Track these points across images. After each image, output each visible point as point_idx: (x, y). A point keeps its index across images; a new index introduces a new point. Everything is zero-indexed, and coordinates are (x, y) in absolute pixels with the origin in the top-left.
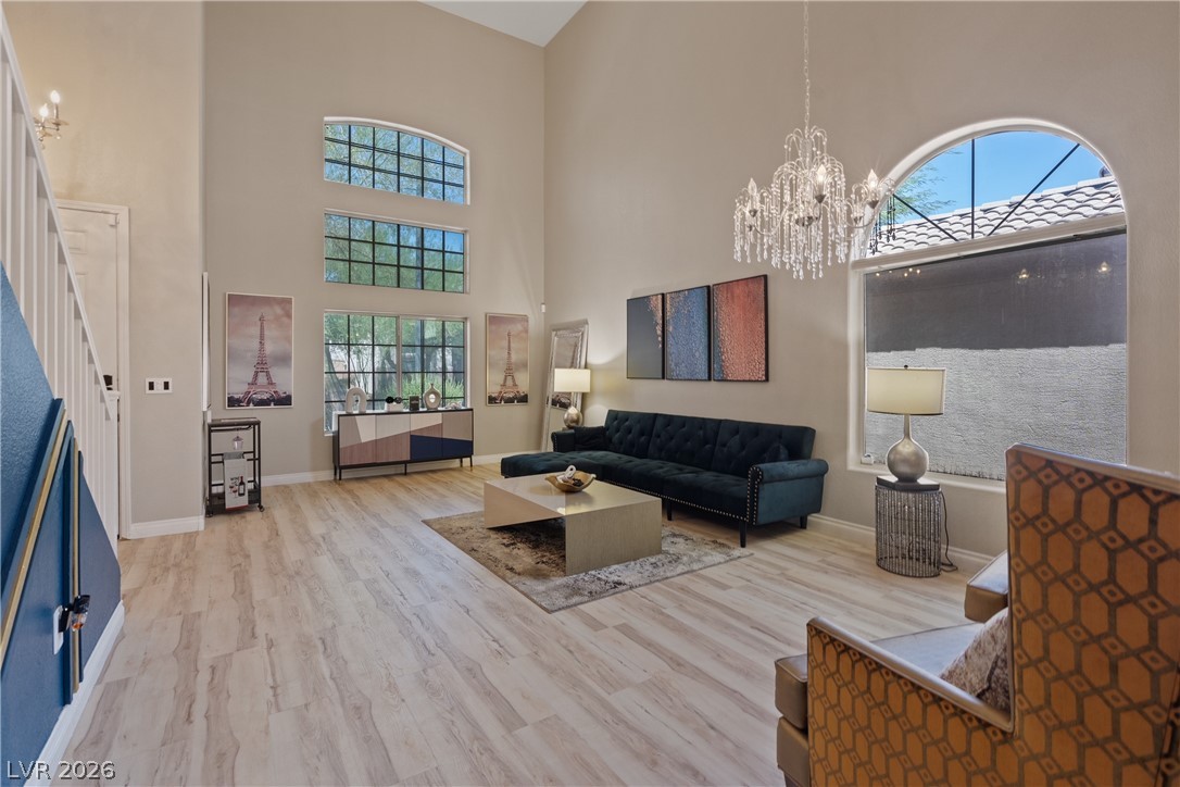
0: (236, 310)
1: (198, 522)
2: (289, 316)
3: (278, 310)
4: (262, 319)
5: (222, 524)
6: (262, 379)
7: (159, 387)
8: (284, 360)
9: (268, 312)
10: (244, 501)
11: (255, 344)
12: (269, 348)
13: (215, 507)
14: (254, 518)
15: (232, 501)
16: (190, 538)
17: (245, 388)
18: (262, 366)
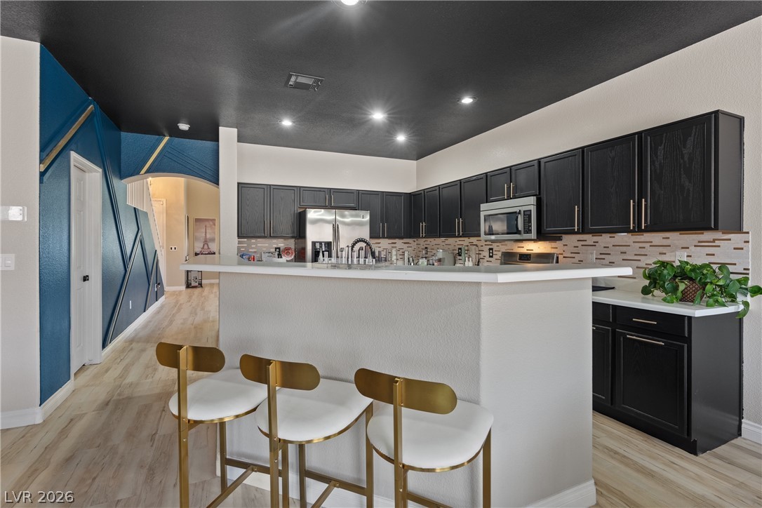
0: (198, 223)
1: (183, 288)
2: (215, 225)
3: (211, 223)
4: (206, 226)
5: (189, 290)
6: (206, 247)
7: (173, 249)
8: (213, 240)
9: (207, 223)
10: (197, 284)
11: (204, 235)
12: (208, 236)
13: (188, 286)
14: (199, 290)
15: (193, 284)
16: (181, 292)
17: (200, 250)
18: (206, 242)
